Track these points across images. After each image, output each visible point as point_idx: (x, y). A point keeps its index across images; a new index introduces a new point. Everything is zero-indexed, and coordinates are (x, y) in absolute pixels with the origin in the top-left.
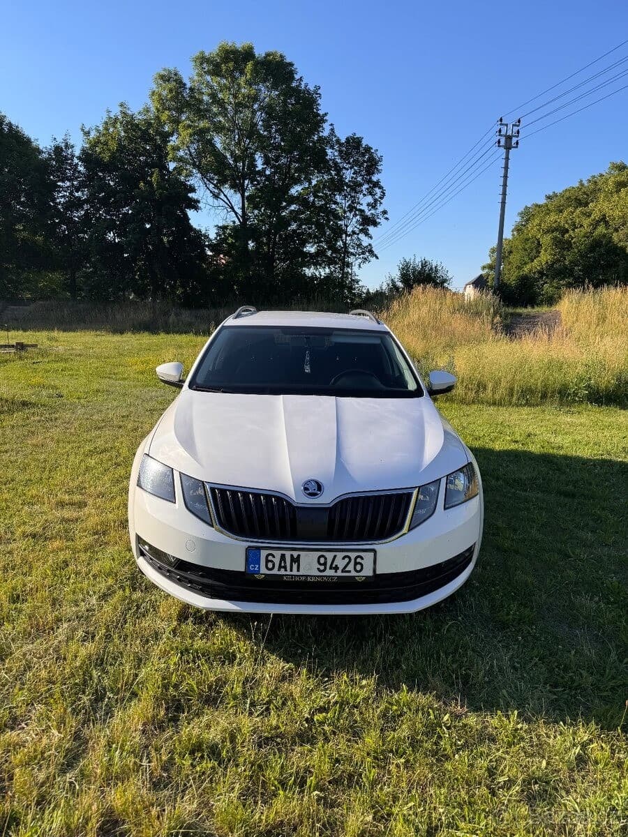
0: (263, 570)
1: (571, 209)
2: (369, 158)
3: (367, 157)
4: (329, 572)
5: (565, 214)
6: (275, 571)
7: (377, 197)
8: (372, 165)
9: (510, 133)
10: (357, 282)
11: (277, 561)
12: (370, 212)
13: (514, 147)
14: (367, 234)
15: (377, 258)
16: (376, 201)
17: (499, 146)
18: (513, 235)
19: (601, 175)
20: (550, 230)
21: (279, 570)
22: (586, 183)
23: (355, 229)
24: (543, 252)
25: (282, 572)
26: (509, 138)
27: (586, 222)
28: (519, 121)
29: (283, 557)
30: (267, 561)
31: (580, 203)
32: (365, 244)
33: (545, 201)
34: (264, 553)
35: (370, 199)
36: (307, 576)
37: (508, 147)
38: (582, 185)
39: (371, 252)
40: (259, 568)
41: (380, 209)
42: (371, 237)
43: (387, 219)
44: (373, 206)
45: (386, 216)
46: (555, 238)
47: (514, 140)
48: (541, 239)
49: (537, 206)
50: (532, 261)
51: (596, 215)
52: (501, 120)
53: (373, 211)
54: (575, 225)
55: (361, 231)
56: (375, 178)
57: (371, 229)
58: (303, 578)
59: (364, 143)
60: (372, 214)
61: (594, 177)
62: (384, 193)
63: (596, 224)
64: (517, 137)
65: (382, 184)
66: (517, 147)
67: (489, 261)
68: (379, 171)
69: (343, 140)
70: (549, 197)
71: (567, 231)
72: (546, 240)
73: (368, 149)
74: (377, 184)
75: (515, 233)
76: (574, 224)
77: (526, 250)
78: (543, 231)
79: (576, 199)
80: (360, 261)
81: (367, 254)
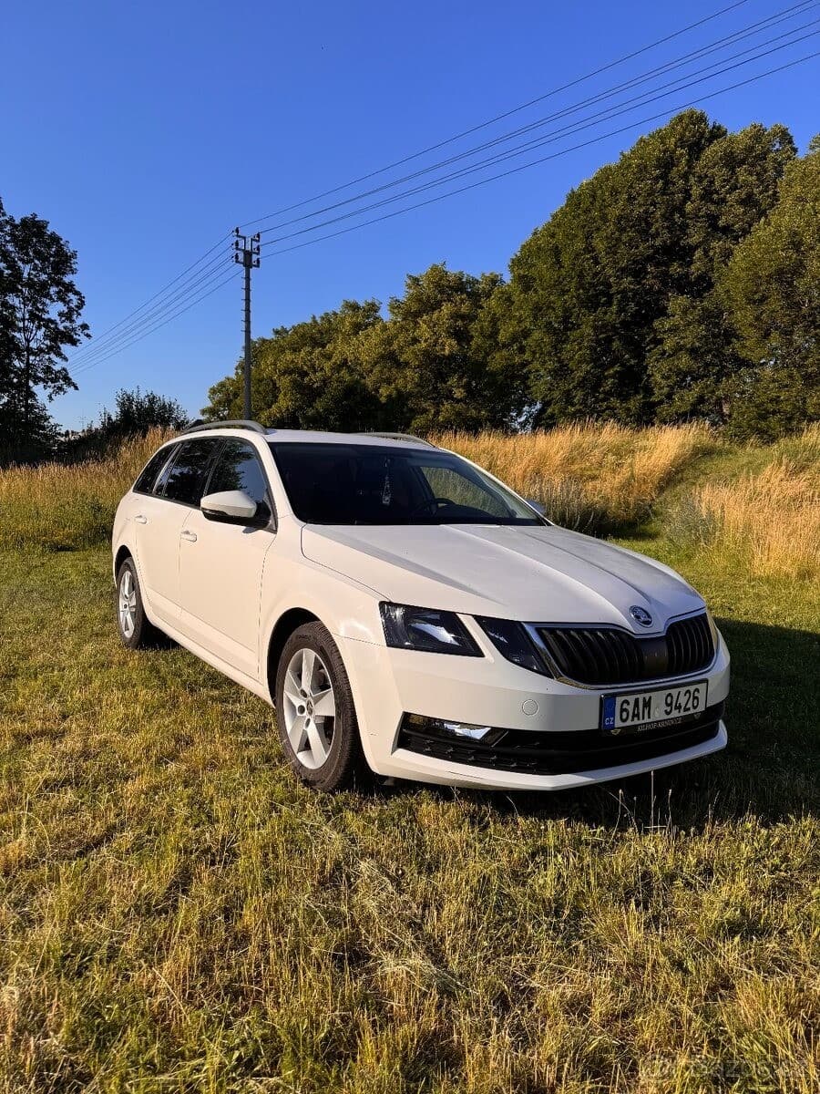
0: (618, 723)
1: (308, 349)
2: (57, 250)
3: (53, 249)
4: (675, 714)
5: (302, 353)
6: (629, 723)
7: (72, 305)
8: (62, 261)
9: (248, 248)
10: (47, 419)
11: (630, 708)
12: (63, 324)
13: (255, 266)
14: (59, 354)
15: (76, 388)
16: (71, 310)
17: (237, 262)
18: (237, 374)
19: (335, 314)
20: (287, 372)
21: (633, 720)
22: (319, 320)
23: (42, 346)
24: (281, 396)
25: (636, 722)
26: (248, 254)
27: (327, 365)
28: (258, 236)
29: (637, 701)
30: (623, 710)
31: (316, 343)
32: (57, 368)
33: (273, 337)
34: (619, 700)
35: (61, 307)
36: (657, 722)
37: (248, 265)
38: (315, 321)
39: (67, 380)
40: (614, 721)
41: (79, 321)
42: (66, 359)
43: (88, 336)
44: (68, 316)
45: (86, 331)
46: (294, 382)
47: (254, 257)
48: (278, 382)
49: (264, 341)
50: (270, 407)
51: (336, 358)
52: (237, 231)
53: (67, 324)
54: (314, 368)
55: (50, 349)
56: (67, 279)
57: (66, 348)
58: (654, 727)
59: (50, 229)
60: (65, 327)
61: (327, 314)
62: (83, 302)
63: (338, 368)
64: (258, 254)
65: (77, 288)
66: (258, 266)
67: (209, 404)
68: (73, 272)
69: (18, 221)
70: (277, 332)
71: (306, 374)
72: (284, 382)
73: (55, 239)
74: (70, 288)
75: (239, 371)
76: (313, 366)
77: (259, 393)
78: (279, 371)
79: (311, 337)
80: (50, 390)
81: (61, 382)
